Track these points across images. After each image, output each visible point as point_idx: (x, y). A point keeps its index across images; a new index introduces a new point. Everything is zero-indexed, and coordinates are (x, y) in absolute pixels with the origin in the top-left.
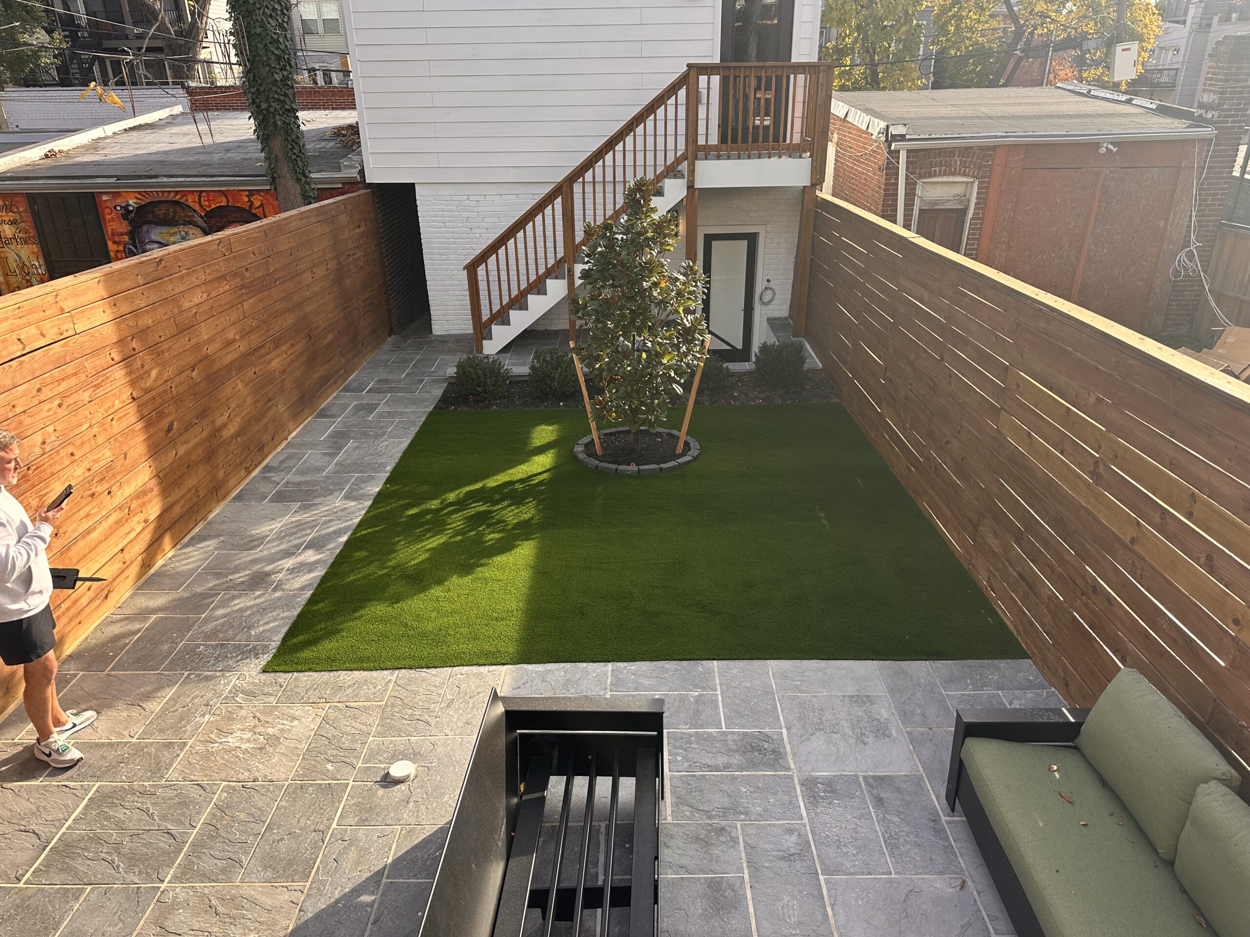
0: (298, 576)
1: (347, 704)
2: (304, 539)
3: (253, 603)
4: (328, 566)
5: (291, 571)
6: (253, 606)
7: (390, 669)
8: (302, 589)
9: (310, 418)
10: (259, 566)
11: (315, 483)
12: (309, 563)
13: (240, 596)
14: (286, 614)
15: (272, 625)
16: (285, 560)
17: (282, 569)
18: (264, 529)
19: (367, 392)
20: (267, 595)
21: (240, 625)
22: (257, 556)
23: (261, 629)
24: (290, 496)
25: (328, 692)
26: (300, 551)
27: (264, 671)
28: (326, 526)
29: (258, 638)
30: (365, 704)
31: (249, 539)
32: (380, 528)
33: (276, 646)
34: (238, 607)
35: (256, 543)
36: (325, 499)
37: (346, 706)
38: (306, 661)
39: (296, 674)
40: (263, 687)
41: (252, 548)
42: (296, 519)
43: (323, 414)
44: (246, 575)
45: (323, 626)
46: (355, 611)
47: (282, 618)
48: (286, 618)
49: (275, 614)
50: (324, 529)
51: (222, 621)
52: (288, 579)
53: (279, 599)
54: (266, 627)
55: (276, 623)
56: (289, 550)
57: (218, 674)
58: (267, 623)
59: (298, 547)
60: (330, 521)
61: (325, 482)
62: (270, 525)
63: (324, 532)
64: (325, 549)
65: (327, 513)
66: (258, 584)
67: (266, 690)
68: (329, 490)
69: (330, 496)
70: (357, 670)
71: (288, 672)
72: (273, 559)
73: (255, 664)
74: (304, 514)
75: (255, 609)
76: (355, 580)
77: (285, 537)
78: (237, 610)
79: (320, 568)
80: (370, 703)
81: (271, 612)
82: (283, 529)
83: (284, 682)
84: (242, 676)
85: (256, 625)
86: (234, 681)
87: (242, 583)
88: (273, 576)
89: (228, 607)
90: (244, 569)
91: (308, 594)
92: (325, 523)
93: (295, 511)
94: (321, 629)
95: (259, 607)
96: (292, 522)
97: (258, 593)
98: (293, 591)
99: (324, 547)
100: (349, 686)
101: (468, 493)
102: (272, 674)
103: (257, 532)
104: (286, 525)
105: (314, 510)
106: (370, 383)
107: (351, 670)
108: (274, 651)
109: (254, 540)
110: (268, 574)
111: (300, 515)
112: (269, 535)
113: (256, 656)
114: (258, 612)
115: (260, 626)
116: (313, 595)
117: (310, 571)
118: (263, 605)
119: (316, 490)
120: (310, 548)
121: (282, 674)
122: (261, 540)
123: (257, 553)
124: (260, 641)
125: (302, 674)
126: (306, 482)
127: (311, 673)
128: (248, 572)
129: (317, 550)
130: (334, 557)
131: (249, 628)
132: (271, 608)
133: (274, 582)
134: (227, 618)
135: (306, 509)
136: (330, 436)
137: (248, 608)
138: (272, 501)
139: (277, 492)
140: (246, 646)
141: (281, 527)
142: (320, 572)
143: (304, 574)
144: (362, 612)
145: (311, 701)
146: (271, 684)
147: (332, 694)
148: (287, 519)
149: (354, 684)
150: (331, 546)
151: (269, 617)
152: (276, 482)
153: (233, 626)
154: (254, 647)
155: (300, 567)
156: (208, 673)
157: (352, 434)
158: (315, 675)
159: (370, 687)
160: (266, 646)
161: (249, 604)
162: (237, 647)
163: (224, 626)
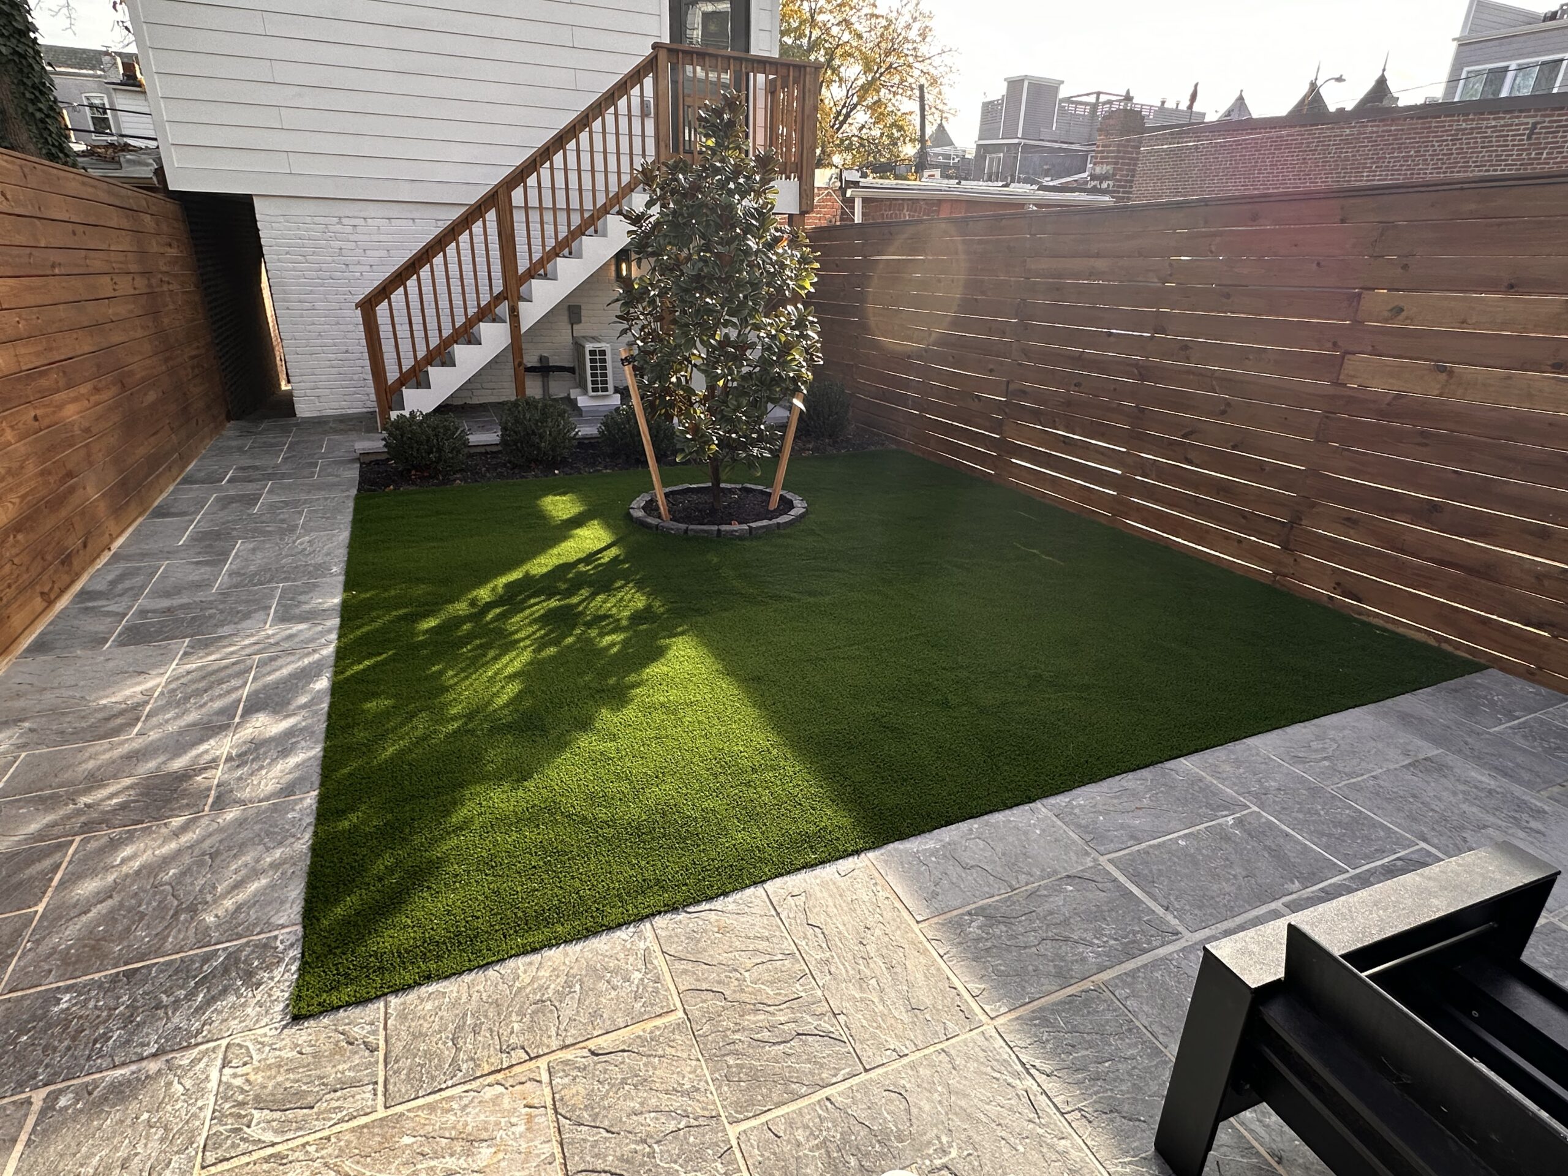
0: (262, 768)
1: (591, 1045)
2: (234, 696)
3: (173, 845)
4: (322, 736)
5: (239, 759)
6: (179, 852)
7: (627, 923)
8: (288, 790)
9: (140, 520)
10: (152, 765)
11: (203, 605)
12: (272, 739)
13: (130, 838)
14: (278, 853)
15: (253, 887)
16: (212, 742)
17: (214, 760)
18: (128, 692)
19: (228, 481)
20: (205, 821)
21: (162, 907)
22: (135, 745)
23: (229, 903)
24: (159, 632)
25: (516, 1026)
26: (237, 720)
27: (297, 1018)
28: (268, 668)
29: (232, 926)
30: (637, 1030)
31: (100, 716)
32: (384, 656)
33: (293, 939)
34: (136, 864)
35: (120, 721)
36: (239, 627)
37: (593, 1053)
38: (405, 956)
39: (394, 1001)
40: (318, 1065)
41: (117, 731)
42: (194, 666)
43: (162, 512)
44: (127, 788)
45: (388, 860)
46: (447, 813)
47: (274, 866)
48: (283, 862)
49: (248, 858)
50: (269, 673)
51: (103, 908)
52: (240, 778)
53: (240, 823)
54: (241, 896)
55: (264, 881)
56: (210, 722)
57: (153, 1066)
58: (238, 886)
59: (228, 712)
60: (272, 659)
61: (224, 602)
62: (139, 683)
63: (270, 678)
64: (292, 707)
65: (256, 647)
66: (169, 801)
67: (332, 1074)
68: (238, 612)
69: (249, 621)
70: (551, 946)
71: (370, 1000)
72: (179, 744)
73: (259, 1004)
74: (208, 654)
75: (187, 860)
76: (401, 753)
77: (187, 699)
78: (138, 873)
79: (303, 743)
80: (649, 1025)
81: (235, 856)
82: (173, 686)
83: (375, 1032)
84: (236, 1050)
85: (209, 898)
86: (214, 1075)
87: (123, 806)
88: (199, 778)
89: (107, 869)
90: (115, 777)
91: (310, 799)
92: (262, 664)
93: (185, 654)
94: (391, 871)
95: (197, 852)
96: (188, 673)
97: (176, 822)
98: (267, 799)
99: (289, 703)
100: (561, 996)
101: (508, 586)
102: (325, 1021)
103: (113, 700)
104: (178, 679)
105: (225, 647)
106: (227, 473)
107: (534, 950)
108: (296, 952)
109: (115, 716)
110: (185, 775)
111: (201, 658)
112: (147, 702)
113: (250, 978)
114: (201, 864)
115: (224, 896)
116: (322, 800)
117: (285, 753)
118: (206, 845)
119: (211, 616)
120: (257, 711)
121: (355, 1013)
122: (131, 714)
123: (132, 740)
124: (240, 937)
125: (412, 997)
126: (182, 607)
127: (433, 987)
128: (128, 781)
129: (275, 712)
130: (324, 718)
131: (193, 910)
132: (230, 849)
133: (209, 789)
134: (117, 898)
135: (207, 646)
136: (192, 538)
137: (166, 862)
138: (121, 643)
139: (127, 629)
140: (207, 959)
141: (168, 683)
142: (310, 753)
143: (274, 760)
144: (463, 813)
145: (487, 1069)
146: (337, 1050)
147: (530, 1029)
148: (173, 668)
149: (568, 985)
150: (303, 700)
151: (236, 872)
152: (117, 614)
153: (142, 916)
154: (233, 958)
155: (256, 749)
156: (118, 1072)
157: (234, 533)
158: (451, 988)
159: (614, 981)
160: (266, 946)
161: (165, 850)
162: (183, 970)
163: (115, 921)
